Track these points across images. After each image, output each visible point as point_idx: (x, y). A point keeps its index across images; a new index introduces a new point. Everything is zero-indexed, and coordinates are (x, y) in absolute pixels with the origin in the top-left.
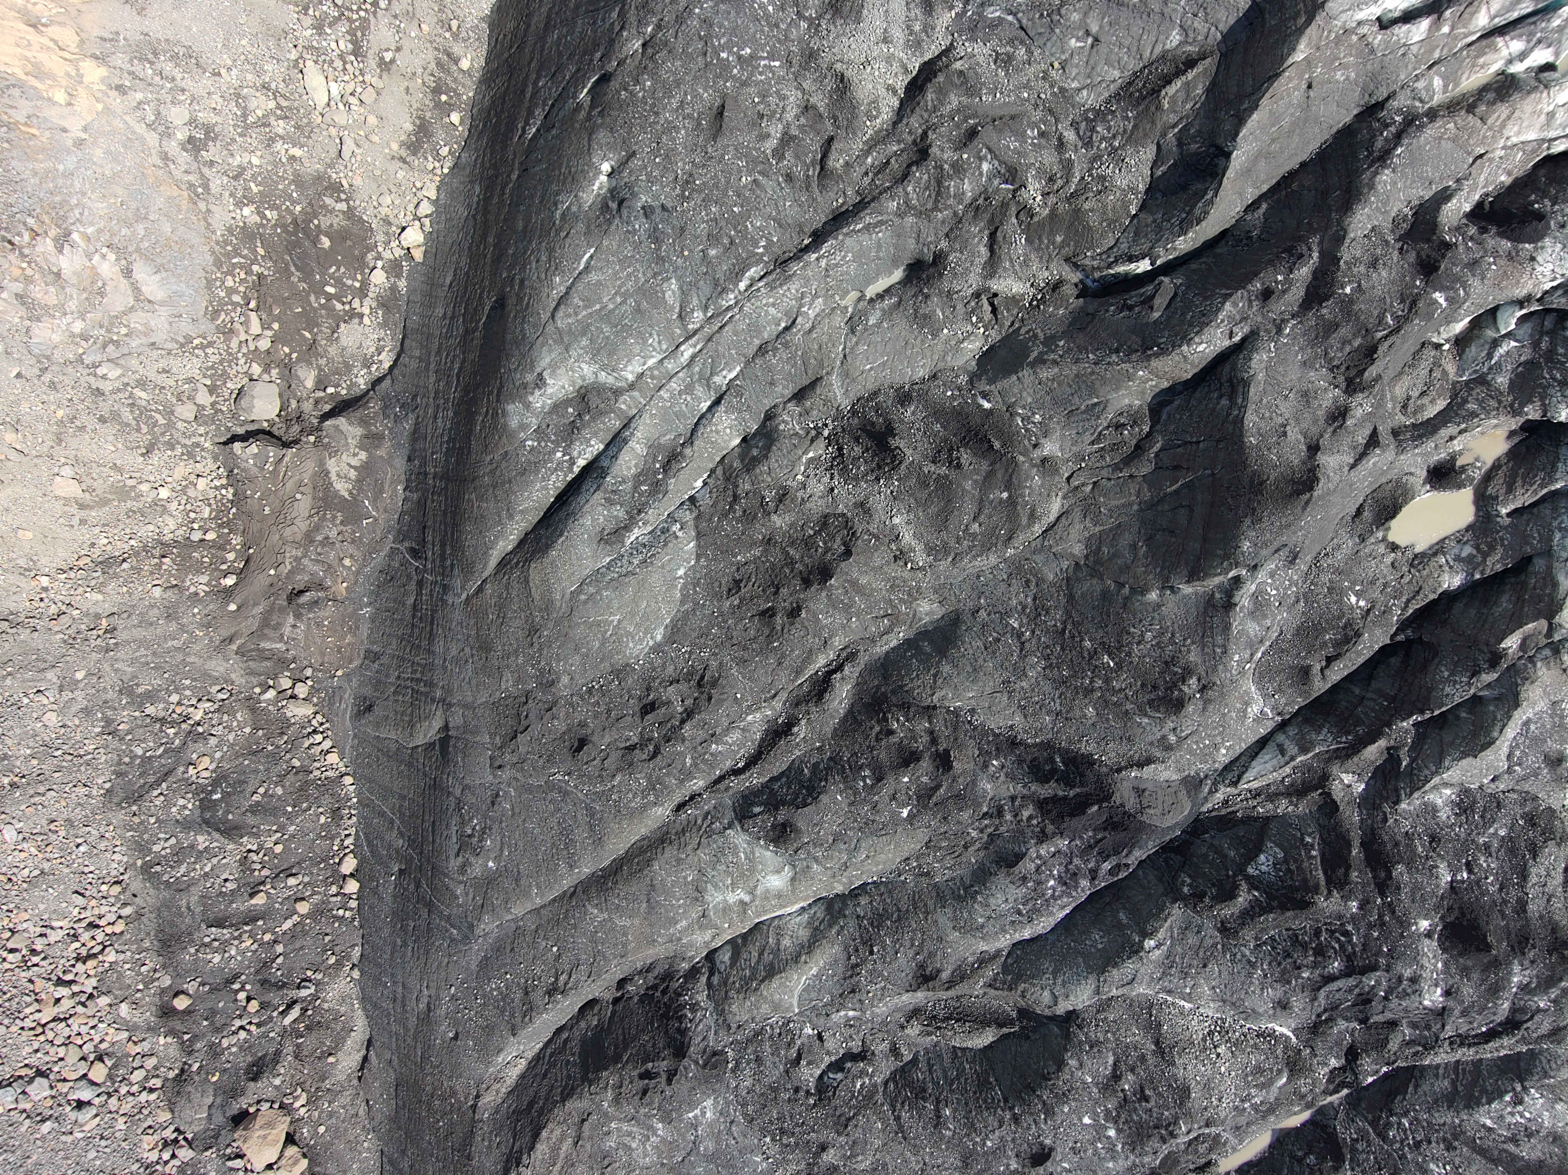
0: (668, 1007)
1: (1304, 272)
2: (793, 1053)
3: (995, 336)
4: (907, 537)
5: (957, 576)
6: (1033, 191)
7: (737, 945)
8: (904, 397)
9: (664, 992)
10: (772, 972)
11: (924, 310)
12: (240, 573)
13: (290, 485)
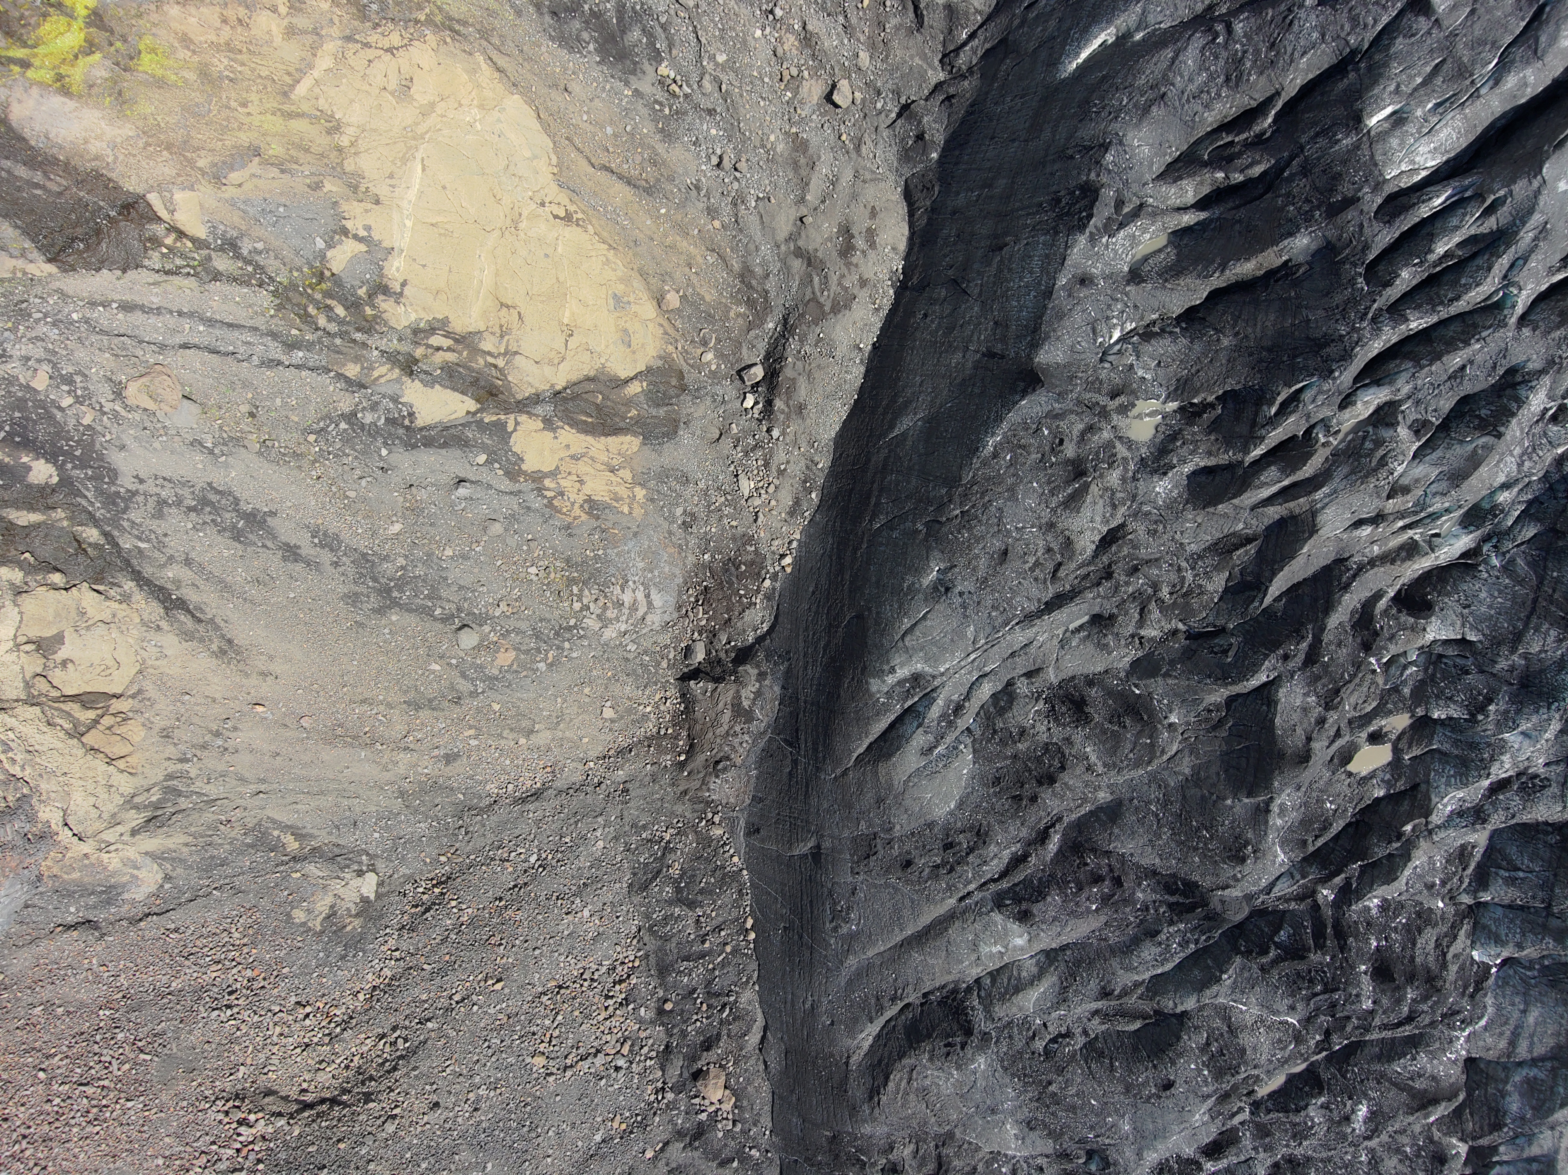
0: (957, 1008)
1: (1304, 645)
2: (1031, 1033)
3: (1140, 654)
4: (1093, 758)
5: (1121, 780)
6: (1165, 592)
7: (994, 975)
8: (1090, 681)
9: (954, 1000)
10: (1017, 990)
11: (1104, 641)
12: (687, 753)
13: (721, 705)
